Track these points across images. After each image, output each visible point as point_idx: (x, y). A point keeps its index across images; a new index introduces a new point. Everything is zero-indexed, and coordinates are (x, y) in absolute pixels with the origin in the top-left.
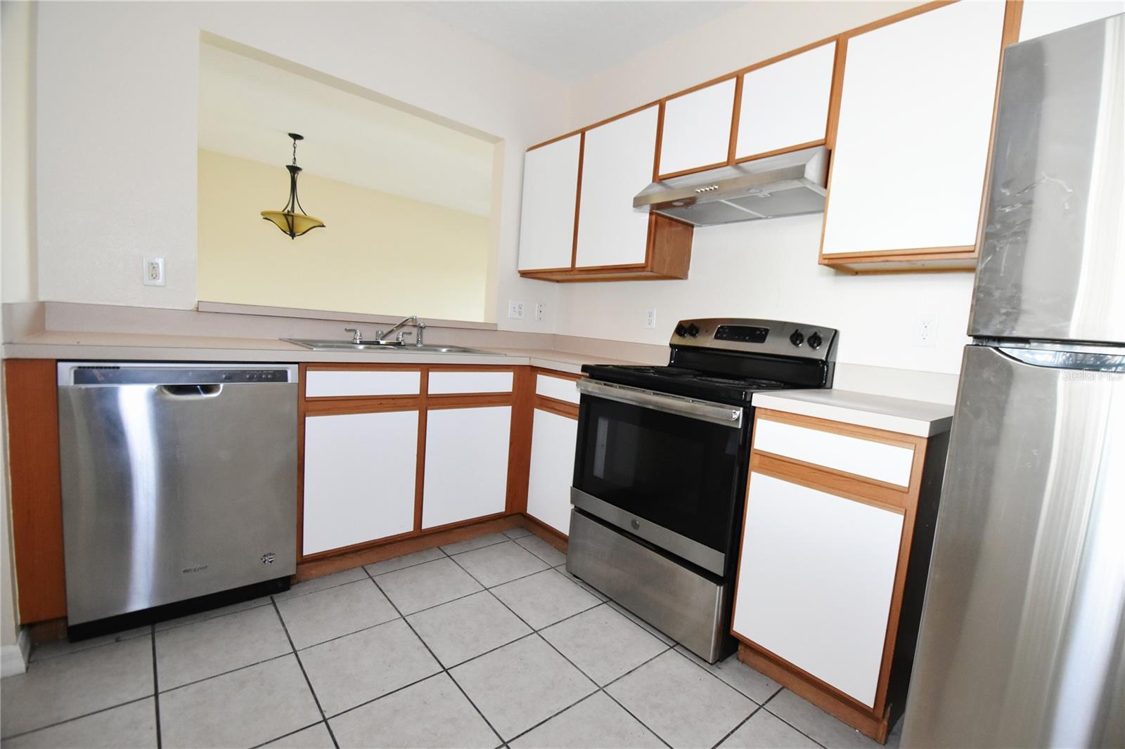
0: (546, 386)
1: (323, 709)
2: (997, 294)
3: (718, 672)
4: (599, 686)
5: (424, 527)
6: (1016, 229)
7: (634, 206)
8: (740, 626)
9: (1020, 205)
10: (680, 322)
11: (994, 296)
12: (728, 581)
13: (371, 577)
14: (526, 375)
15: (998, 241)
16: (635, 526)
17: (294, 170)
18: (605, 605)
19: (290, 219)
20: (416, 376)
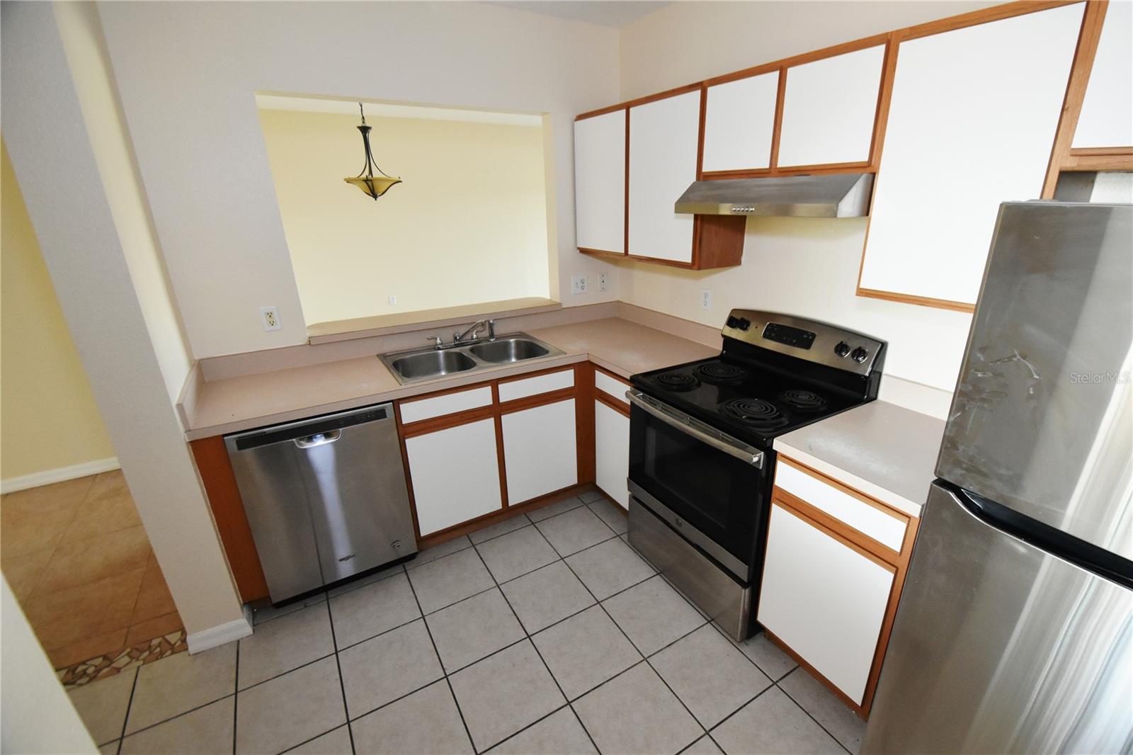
0: (603, 382)
1: (445, 667)
2: (961, 448)
3: (745, 649)
4: (643, 657)
5: (510, 505)
6: (984, 396)
7: (676, 212)
8: (762, 618)
9: (991, 375)
10: (734, 311)
11: (958, 449)
12: (754, 583)
13: (474, 546)
14: (585, 370)
15: (968, 401)
16: (680, 525)
17: (365, 130)
18: (658, 576)
19: (370, 183)
20: (488, 390)
